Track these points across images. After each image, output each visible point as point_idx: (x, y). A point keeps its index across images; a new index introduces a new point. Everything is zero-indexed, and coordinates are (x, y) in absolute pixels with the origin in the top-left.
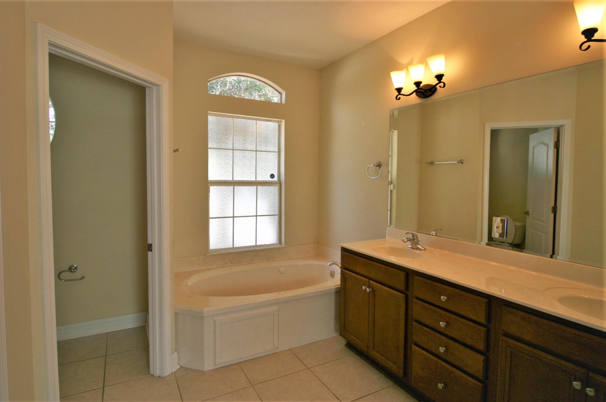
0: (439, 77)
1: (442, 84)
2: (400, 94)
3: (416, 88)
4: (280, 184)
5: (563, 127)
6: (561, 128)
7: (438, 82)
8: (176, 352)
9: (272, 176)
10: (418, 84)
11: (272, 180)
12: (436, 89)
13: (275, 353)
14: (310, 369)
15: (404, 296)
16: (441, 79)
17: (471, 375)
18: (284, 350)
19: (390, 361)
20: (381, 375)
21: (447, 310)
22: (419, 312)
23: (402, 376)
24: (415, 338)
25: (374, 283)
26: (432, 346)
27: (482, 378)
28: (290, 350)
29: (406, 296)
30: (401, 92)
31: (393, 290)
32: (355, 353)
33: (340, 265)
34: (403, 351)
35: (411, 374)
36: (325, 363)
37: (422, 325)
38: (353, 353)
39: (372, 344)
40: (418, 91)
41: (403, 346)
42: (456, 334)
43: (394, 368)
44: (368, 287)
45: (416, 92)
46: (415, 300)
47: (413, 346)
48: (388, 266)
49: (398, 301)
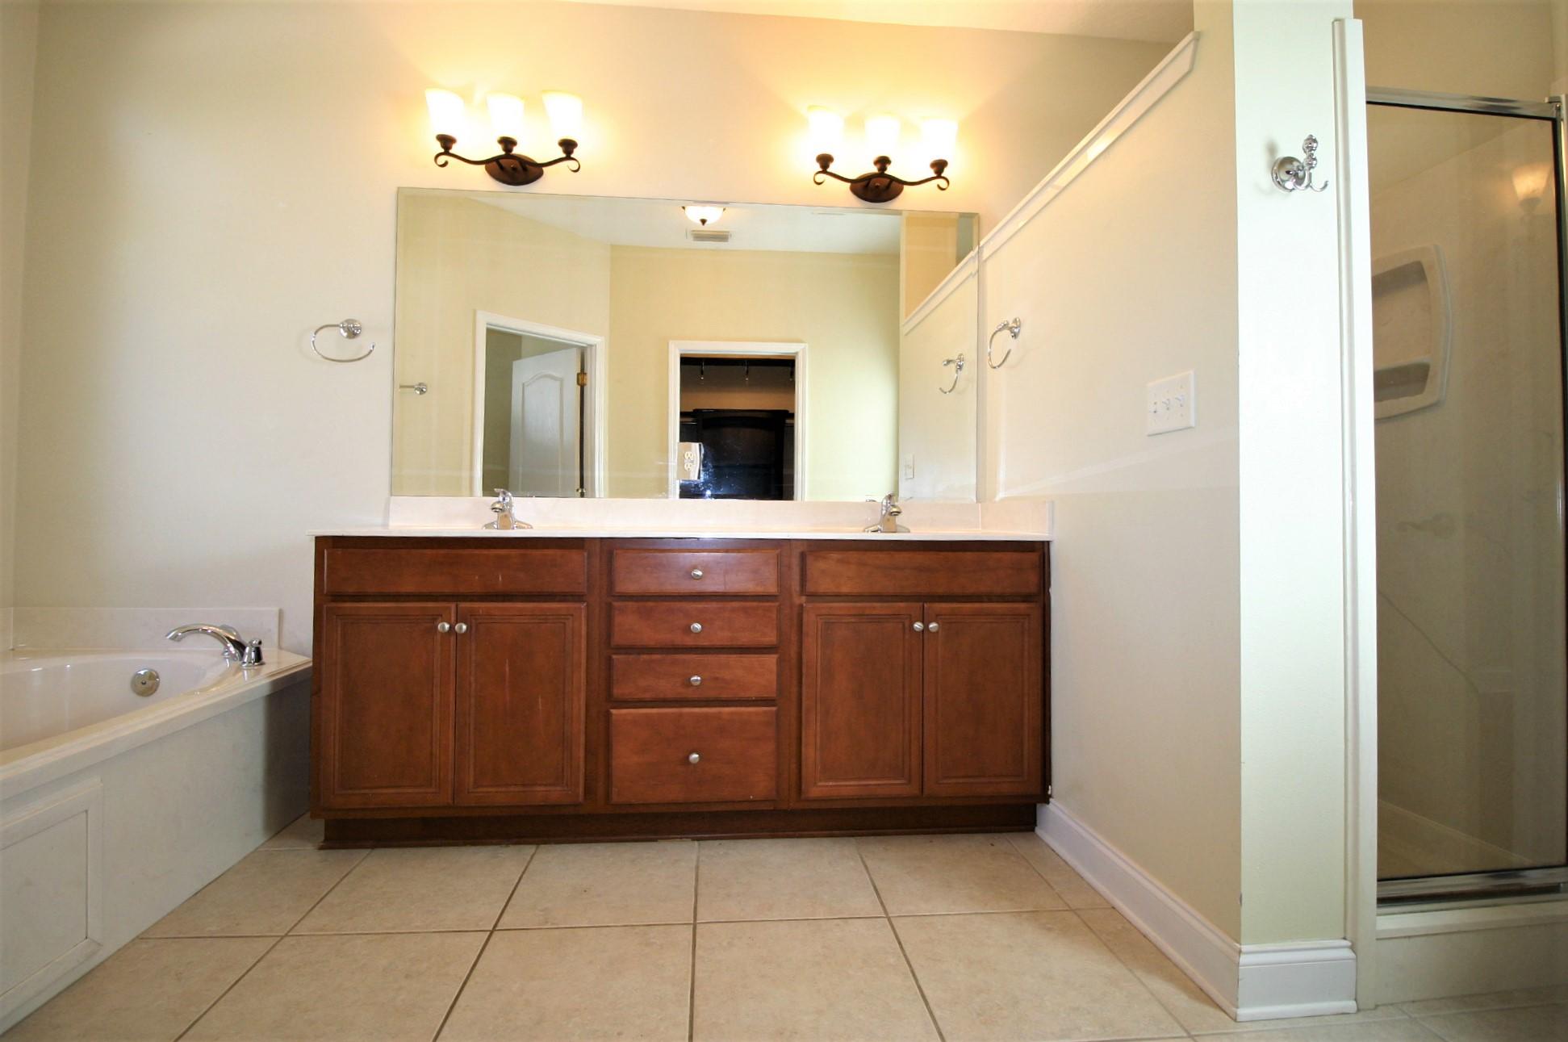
0: (568, 146)
1: (572, 165)
2: (447, 152)
3: (503, 153)
5: (594, 348)
6: (589, 350)
7: (564, 155)
10: (508, 143)
12: (539, 175)
13: (93, 970)
14: (290, 934)
15: (585, 604)
16: (571, 152)
17: (754, 701)
18: (119, 950)
19: (540, 785)
20: (490, 848)
21: (699, 596)
22: (631, 626)
23: (581, 799)
24: (618, 691)
25: (476, 605)
26: (667, 687)
27: (775, 695)
28: (141, 938)
29: (587, 606)
30: (450, 148)
31: (545, 601)
32: (373, 847)
33: (218, 630)
34: (582, 739)
35: (608, 776)
36: (318, 903)
37: (639, 654)
38: (364, 852)
39: (472, 773)
40: (501, 161)
41: (582, 727)
42: (721, 637)
43: (555, 794)
44: (457, 622)
45: (495, 163)
46: (616, 604)
47: (614, 711)
48: (526, 547)
49: (564, 623)
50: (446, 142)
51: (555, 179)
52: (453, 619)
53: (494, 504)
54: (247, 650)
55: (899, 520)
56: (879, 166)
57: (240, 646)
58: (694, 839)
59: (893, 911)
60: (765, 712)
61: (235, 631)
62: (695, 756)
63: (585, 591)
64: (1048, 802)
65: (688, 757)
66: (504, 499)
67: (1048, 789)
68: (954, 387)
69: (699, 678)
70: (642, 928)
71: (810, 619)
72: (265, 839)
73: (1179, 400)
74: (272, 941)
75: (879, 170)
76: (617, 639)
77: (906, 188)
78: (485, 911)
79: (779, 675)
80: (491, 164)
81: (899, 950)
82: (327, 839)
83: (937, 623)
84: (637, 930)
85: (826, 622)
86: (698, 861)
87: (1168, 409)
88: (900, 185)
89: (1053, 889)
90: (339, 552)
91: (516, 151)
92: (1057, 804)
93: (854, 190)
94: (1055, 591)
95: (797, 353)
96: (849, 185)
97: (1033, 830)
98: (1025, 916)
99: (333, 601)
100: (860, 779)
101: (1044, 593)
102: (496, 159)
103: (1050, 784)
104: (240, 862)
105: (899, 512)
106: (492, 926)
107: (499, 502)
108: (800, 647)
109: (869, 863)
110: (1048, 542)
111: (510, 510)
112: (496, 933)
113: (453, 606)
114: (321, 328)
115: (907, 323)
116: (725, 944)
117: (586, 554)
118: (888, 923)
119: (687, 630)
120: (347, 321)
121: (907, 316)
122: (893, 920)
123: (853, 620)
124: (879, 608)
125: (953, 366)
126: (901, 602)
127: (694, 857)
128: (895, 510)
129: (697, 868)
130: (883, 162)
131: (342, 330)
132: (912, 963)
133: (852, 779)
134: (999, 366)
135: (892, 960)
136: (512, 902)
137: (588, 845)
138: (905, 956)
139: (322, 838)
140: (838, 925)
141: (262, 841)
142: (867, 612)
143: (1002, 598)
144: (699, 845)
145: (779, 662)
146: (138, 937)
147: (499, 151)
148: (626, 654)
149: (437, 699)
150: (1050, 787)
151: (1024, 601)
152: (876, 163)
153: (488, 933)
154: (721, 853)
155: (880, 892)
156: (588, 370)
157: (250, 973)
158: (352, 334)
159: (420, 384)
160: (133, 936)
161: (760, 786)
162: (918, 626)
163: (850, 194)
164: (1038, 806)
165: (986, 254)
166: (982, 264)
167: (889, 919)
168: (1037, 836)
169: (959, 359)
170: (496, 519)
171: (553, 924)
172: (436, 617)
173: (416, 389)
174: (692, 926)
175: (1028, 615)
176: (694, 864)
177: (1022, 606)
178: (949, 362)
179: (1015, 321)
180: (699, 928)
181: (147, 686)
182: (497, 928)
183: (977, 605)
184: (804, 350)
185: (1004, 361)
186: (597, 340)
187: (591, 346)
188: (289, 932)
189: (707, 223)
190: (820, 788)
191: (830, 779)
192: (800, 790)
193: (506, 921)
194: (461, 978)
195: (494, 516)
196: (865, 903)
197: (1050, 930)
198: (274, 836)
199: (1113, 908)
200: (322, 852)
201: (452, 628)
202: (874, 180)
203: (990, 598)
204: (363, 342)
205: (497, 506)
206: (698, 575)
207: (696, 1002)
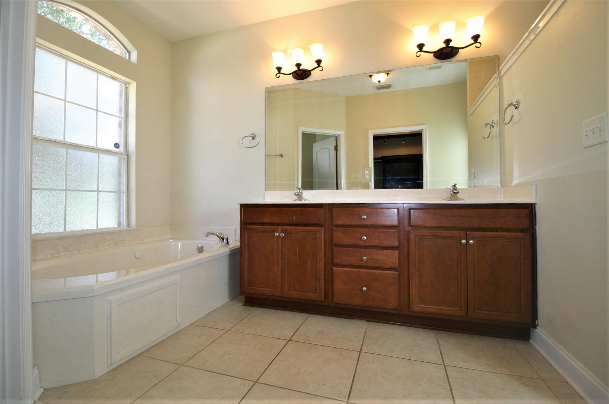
0: (319, 62)
1: (320, 68)
2: (279, 73)
3: (297, 69)
4: (128, 156)
5: (340, 136)
6: (338, 137)
7: (317, 66)
8: (36, 367)
9: (116, 146)
10: (298, 65)
11: (117, 150)
12: (310, 74)
13: (178, 332)
14: (230, 330)
15: (323, 228)
16: (320, 64)
17: (389, 268)
18: (186, 327)
19: (309, 292)
20: (294, 313)
21: (366, 226)
22: (340, 236)
23: (323, 299)
24: (336, 261)
25: (287, 227)
26: (353, 260)
27: (397, 267)
28: (192, 324)
29: (324, 228)
30: (280, 71)
31: (310, 227)
32: (258, 307)
33: (218, 234)
34: (323, 277)
35: (333, 293)
36: (239, 322)
37: (343, 247)
38: (256, 308)
39: (287, 285)
40: (297, 72)
41: (323, 273)
42: (375, 242)
43: (314, 296)
44: (281, 233)
45: (295, 73)
46: (335, 228)
47: (334, 268)
48: (302, 207)
49: (316, 235)
50: (279, 69)
51: (316, 75)
52: (280, 232)
53: (296, 193)
54: (224, 240)
55: (459, 195)
56: (446, 43)
57: (223, 239)
58: (366, 321)
59: (447, 362)
60: (394, 274)
61: (223, 234)
62: (365, 288)
63: (323, 223)
64: (536, 328)
65: (362, 289)
66: (299, 191)
67: (536, 322)
68: (489, 136)
69: (366, 258)
70: (340, 349)
71: (412, 236)
72: (229, 300)
73: (599, 128)
74: (225, 331)
75: (446, 45)
76: (335, 241)
77: (460, 50)
78: (288, 334)
79: (399, 259)
80: (293, 74)
81: (447, 379)
82: (245, 302)
83: (474, 241)
84: (338, 350)
85: (419, 238)
86: (366, 329)
87: (593, 133)
88: (457, 50)
89: (534, 368)
90: (246, 209)
91: (301, 67)
92: (540, 329)
93: (435, 56)
94: (538, 227)
95: (423, 129)
96: (433, 54)
97: (528, 340)
98: (515, 377)
99: (245, 225)
100: (437, 306)
101: (533, 228)
102: (295, 72)
103: (537, 320)
104: (221, 306)
105: (458, 192)
106: (289, 339)
107: (297, 192)
108: (409, 248)
109: (440, 342)
110: (535, 204)
111: (301, 195)
112: (290, 341)
113: (280, 228)
114: (244, 137)
115: (471, 109)
116: (370, 361)
117: (323, 210)
118: (444, 367)
119: (361, 239)
120: (252, 134)
121: (470, 106)
122: (446, 367)
123: (432, 238)
124: (445, 233)
125: (488, 126)
126: (456, 231)
127: (365, 327)
128: (456, 191)
129: (365, 332)
130: (448, 41)
131: (250, 138)
132: (452, 386)
133: (433, 305)
134: (508, 123)
135: (442, 383)
136: (297, 332)
137: (326, 317)
138: (449, 382)
139: (244, 302)
140: (420, 364)
141: (228, 301)
142: (439, 234)
143: (509, 230)
144: (368, 324)
145: (399, 254)
146: (191, 324)
147: (296, 69)
148: (338, 247)
149: (276, 259)
150: (537, 321)
151: (521, 232)
152: (444, 42)
153: (287, 341)
154: (376, 327)
155: (443, 355)
156: (338, 144)
157: (217, 340)
158: (253, 138)
159: (281, 154)
160: (190, 323)
161: (392, 303)
162: (464, 241)
163: (434, 58)
164: (531, 329)
165: (502, 73)
166: (500, 78)
167: (445, 366)
168: (531, 343)
169: (492, 123)
170: (297, 198)
171: (309, 342)
172: (274, 231)
173: (280, 156)
174: (359, 352)
175: (524, 239)
176: (365, 330)
177: (520, 234)
178: (487, 124)
179: (517, 101)
180: (362, 354)
181: (201, 250)
182: (291, 340)
183: (495, 233)
184: (426, 128)
185: (511, 120)
186: (342, 133)
187: (339, 135)
188: (230, 329)
189: (381, 82)
190: (418, 307)
191: (423, 304)
192: (409, 307)
193: (294, 338)
194: (276, 354)
195: (296, 197)
196: (435, 357)
197: (527, 386)
198: (232, 299)
199: (567, 382)
200: (244, 306)
201: (279, 235)
202: (444, 50)
203: (502, 230)
204: (257, 141)
205: (297, 193)
206: (365, 218)
207: (355, 381)
